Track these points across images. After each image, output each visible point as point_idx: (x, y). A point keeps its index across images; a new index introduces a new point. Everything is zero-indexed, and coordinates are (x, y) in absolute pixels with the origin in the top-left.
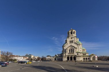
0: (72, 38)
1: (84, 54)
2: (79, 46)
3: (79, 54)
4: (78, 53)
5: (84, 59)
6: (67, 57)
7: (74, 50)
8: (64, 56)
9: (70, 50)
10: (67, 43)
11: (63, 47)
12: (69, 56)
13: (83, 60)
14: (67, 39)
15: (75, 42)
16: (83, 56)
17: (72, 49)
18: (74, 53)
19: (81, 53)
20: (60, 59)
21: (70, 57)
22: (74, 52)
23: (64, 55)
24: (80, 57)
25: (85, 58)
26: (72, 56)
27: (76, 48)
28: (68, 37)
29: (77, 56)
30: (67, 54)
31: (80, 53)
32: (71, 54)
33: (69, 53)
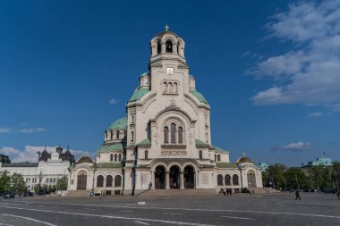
2: (200, 114)
3: (206, 153)
8: (139, 163)
9: (166, 127)
10: (153, 91)
11: (132, 107)
14: (154, 72)
15: (187, 93)
17: (178, 125)
20: (108, 178)
21: (168, 169)
24: (210, 172)
26: (178, 161)
28: (157, 61)
30: (156, 152)
31: (208, 147)
32: (175, 155)
33: (163, 147)
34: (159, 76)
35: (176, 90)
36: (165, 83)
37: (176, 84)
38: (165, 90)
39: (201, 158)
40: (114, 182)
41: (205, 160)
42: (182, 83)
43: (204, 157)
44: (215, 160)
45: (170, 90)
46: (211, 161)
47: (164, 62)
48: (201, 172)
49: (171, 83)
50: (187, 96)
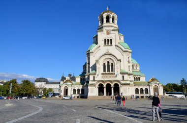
1: (137, 78)
3: (126, 77)
4: (123, 73)
5: (137, 91)
6: (97, 85)
7: (116, 66)
8: (90, 83)
9: (104, 64)
12: (103, 81)
15: (117, 44)
16: (135, 84)
17: (111, 62)
18: (116, 73)
19: (129, 74)
21: (105, 85)
22: (116, 70)
23: (91, 78)
25: (139, 88)
26: (110, 81)
27: (120, 60)
28: (101, 28)
29: (122, 82)
30: (99, 77)
31: (127, 73)
32: (109, 78)
33: (102, 74)
34: (102, 36)
35: (111, 43)
36: (105, 40)
37: (111, 40)
38: (105, 44)
39: (123, 80)
40: (81, 91)
42: (114, 39)
44: (137, 80)
45: (108, 44)
46: (131, 81)
47: (104, 29)
48: (122, 87)
49: (108, 40)
50: (117, 46)
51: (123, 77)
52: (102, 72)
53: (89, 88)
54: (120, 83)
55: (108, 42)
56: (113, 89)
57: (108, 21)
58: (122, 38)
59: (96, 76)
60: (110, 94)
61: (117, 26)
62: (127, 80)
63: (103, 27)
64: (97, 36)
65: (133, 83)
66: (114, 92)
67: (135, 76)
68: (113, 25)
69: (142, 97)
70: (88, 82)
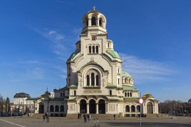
0: (94, 38)
1: (128, 94)
2: (114, 66)
3: (114, 92)
4: (110, 88)
5: (127, 108)
6: (78, 101)
7: (102, 79)
8: (70, 98)
9: (88, 77)
10: (82, 53)
11: (69, 63)
12: (85, 97)
13: (124, 113)
14: (83, 39)
15: (104, 52)
16: (125, 101)
17: (96, 74)
18: (102, 87)
19: (119, 89)
20: (57, 107)
21: (88, 102)
22: (102, 83)
23: (71, 92)
24: (115, 104)
25: (130, 105)
26: (94, 97)
27: (107, 71)
28: (85, 32)
29: (109, 98)
30: (80, 91)
31: (115, 88)
32: (93, 93)
33: (85, 88)
34: (86, 42)
35: (97, 51)
36: (90, 47)
37: (97, 47)
38: (90, 51)
39: (111, 95)
40: (60, 109)
41: (113, 96)
43: (113, 94)
44: (128, 96)
45: (94, 51)
46: (120, 97)
47: (89, 33)
48: (109, 104)
49: (93, 47)
50: (104, 55)
51: (111, 92)
52: (85, 85)
53: (69, 104)
54: (107, 99)
55: (94, 50)
56: (97, 106)
57: (94, 23)
58: (112, 45)
59: (77, 91)
60: (95, 112)
61: (105, 30)
62: (115, 96)
63: (87, 31)
64: (80, 42)
65: (122, 99)
66: (99, 109)
67: (126, 91)
68: (100, 28)
69: (133, 115)
70: (68, 97)
